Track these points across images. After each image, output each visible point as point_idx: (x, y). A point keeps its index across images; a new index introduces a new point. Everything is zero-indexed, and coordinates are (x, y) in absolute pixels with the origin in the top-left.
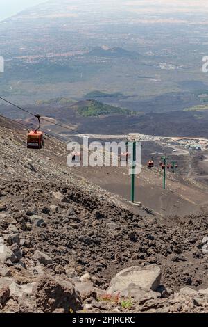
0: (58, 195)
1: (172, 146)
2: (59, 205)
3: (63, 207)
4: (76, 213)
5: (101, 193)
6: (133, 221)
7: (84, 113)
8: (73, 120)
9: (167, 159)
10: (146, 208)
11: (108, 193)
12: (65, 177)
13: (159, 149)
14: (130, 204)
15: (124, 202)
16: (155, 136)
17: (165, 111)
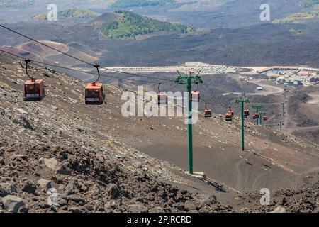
0: (52, 164)
1: (255, 82)
2: (54, 179)
3: (60, 182)
4: (81, 191)
5: (139, 159)
6: (177, 201)
7: (112, 33)
8: (94, 45)
9: (247, 101)
10: (213, 181)
11: (151, 160)
12: (80, 136)
13: (234, 86)
14: (186, 177)
15: (177, 173)
16: (228, 65)
17: (243, 25)
